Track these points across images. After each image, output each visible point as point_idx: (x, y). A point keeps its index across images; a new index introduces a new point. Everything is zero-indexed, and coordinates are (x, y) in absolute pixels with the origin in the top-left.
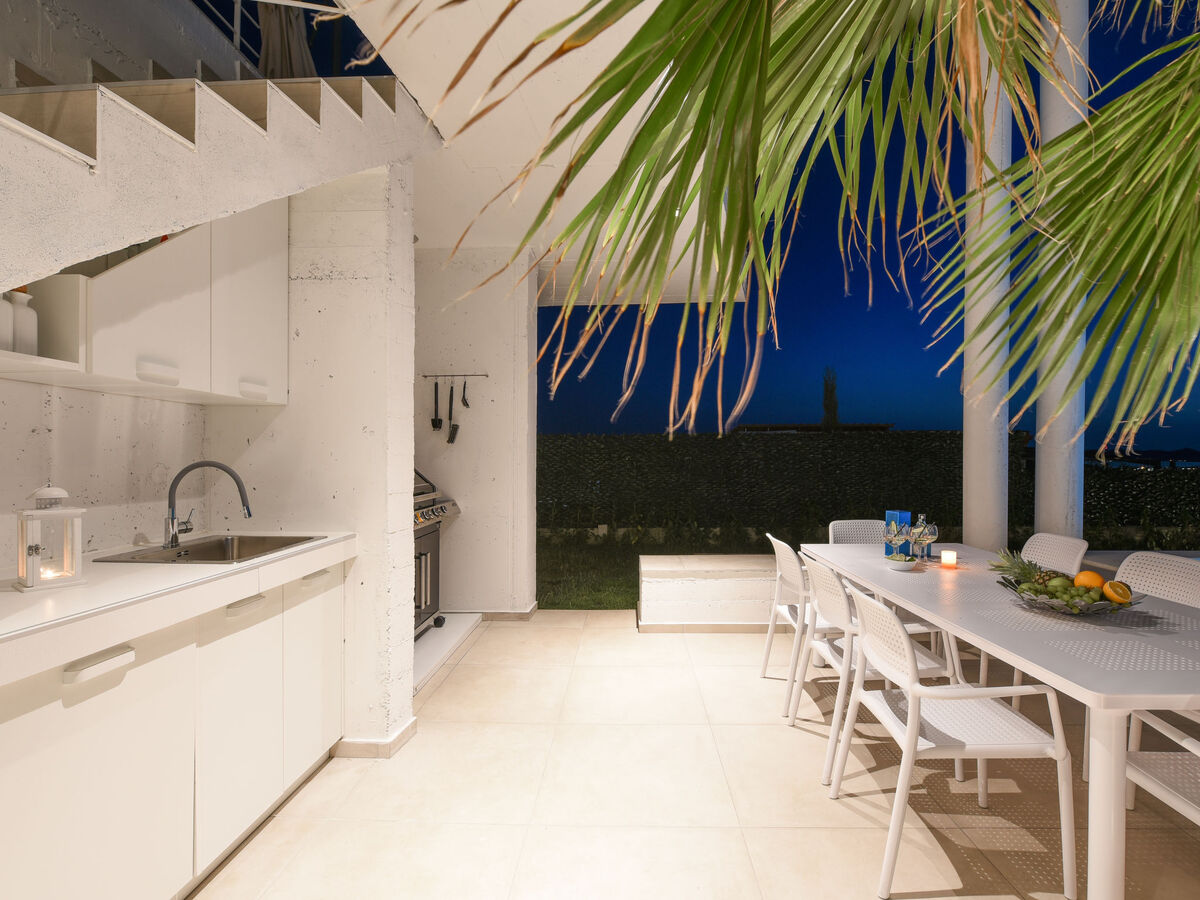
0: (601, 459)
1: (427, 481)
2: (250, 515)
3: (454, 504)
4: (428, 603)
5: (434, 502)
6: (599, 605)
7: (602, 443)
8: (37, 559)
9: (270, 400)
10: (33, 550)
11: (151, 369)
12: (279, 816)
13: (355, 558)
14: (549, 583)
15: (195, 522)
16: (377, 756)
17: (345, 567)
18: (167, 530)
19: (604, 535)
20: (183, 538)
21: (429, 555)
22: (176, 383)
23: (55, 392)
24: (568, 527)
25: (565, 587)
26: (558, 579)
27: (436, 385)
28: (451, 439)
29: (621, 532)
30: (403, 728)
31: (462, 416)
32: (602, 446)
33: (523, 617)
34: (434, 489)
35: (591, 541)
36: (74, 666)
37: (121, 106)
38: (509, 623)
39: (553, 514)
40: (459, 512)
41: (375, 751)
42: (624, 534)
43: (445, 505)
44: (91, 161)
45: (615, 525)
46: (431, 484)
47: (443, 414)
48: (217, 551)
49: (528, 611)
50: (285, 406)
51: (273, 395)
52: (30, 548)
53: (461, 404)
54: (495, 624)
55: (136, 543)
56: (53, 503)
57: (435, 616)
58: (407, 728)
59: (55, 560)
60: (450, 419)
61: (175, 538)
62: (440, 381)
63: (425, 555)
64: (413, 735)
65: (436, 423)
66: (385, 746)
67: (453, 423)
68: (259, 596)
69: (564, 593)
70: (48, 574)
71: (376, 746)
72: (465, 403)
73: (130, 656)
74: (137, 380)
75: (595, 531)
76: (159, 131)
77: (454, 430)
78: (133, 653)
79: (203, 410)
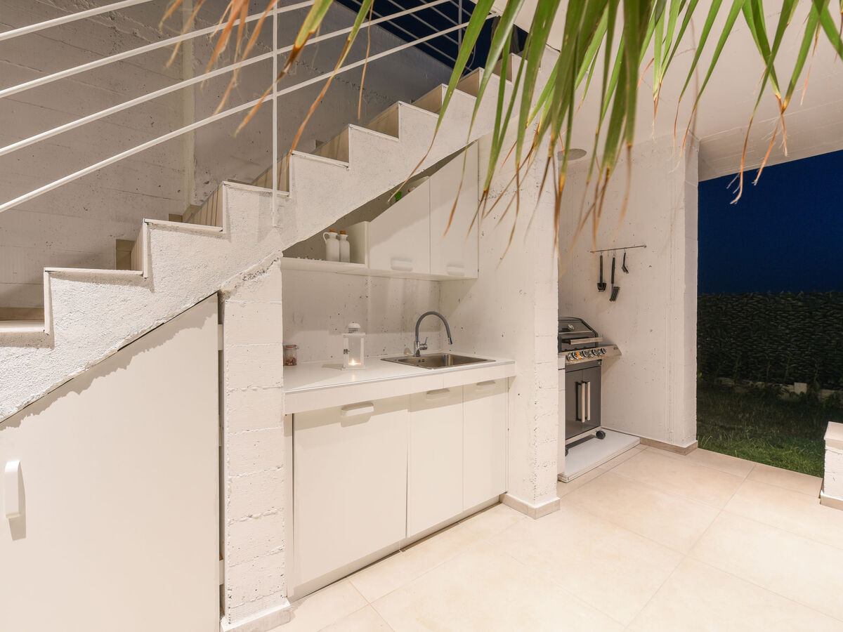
0: (798, 317)
1: (590, 329)
2: (451, 343)
3: (616, 348)
4: (589, 419)
5: (596, 345)
6: (776, 461)
7: (799, 300)
8: (347, 356)
9: (466, 276)
10: (346, 351)
11: (398, 264)
12: (461, 525)
13: (514, 377)
14: (722, 427)
15: (428, 345)
16: (526, 514)
17: (509, 381)
18: (415, 348)
19: (802, 393)
20: (422, 353)
21: (589, 383)
22: (410, 270)
23: (369, 279)
24: (755, 379)
25: (737, 434)
26: (732, 426)
27: (601, 257)
28: (613, 298)
29: (826, 393)
30: (548, 502)
31: (622, 280)
32: (800, 304)
33: (678, 450)
34: (596, 335)
35: (785, 396)
36: (346, 408)
37: (360, 131)
38: (667, 453)
39: (737, 366)
40: (620, 354)
41: (525, 510)
42: (831, 397)
43: (605, 348)
44: (346, 164)
45: (818, 385)
46: (594, 331)
47: (607, 279)
48: (439, 362)
49: (685, 446)
50: (476, 279)
51: (468, 273)
52: (344, 350)
53: (622, 270)
54: (651, 449)
55: (405, 353)
56: (353, 330)
57: (598, 429)
58: (551, 503)
59: (357, 357)
60: (613, 282)
61: (418, 352)
62: (605, 254)
63: (586, 383)
64: (555, 511)
65: (602, 286)
66: (532, 509)
67: (615, 285)
68: (446, 390)
69: (734, 440)
70: (353, 363)
71: (527, 507)
72: (625, 270)
73: (371, 409)
74: (391, 270)
75: (790, 387)
76: (380, 137)
77: (615, 291)
78: (372, 407)
79: (439, 284)
